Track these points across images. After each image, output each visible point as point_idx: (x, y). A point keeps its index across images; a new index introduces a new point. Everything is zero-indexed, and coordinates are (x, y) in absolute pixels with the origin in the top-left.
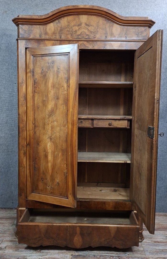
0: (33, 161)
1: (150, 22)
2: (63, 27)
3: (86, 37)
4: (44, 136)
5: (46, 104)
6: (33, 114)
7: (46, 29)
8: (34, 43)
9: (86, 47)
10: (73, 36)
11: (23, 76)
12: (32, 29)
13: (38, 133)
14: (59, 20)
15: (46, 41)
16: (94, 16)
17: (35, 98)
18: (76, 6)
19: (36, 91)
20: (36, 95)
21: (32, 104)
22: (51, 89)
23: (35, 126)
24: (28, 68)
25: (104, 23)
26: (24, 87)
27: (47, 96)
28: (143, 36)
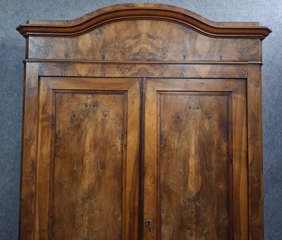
1: (264, 32)
2: (107, 40)
3: (149, 58)
6: (50, 198)
7: (77, 44)
8: (55, 67)
9: (149, 74)
10: (125, 55)
11: (32, 127)
12: (52, 44)
13: (59, 235)
14: (101, 28)
15: (76, 64)
16: (163, 22)
17: (56, 167)
18: (130, 4)
19: (59, 154)
20: (59, 161)
21: (48, 179)
22: (90, 151)
23: (53, 221)
24: (44, 112)
25: (181, 33)
26: (33, 147)
27: (81, 162)
28: (252, 56)
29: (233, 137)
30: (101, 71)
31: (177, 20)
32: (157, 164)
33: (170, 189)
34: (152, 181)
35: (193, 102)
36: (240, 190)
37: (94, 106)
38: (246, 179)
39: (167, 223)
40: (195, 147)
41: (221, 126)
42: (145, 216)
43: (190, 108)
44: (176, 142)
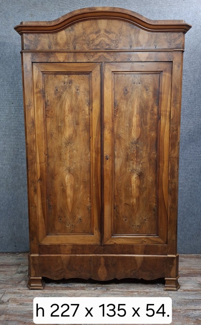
0: (47, 198)
1: (185, 27)
2: (77, 35)
3: (106, 47)
4: (61, 168)
5: (62, 130)
6: (45, 143)
7: (56, 38)
8: (43, 56)
9: (106, 59)
10: (90, 46)
11: (30, 97)
12: (40, 38)
13: (52, 166)
14: (72, 26)
15: (57, 53)
16: (116, 21)
17: (47, 123)
18: (93, 8)
19: (48, 115)
20: (49, 120)
21: (43, 131)
22: (69, 113)
23: (48, 156)
24: (37, 87)
25: (128, 29)
26: (32, 110)
27: (63, 121)
28: (177, 45)
29: (162, 103)
30: (74, 58)
31: (125, 19)
32: (112, 121)
33: (120, 137)
34: (109, 132)
35: (137, 79)
36: (165, 136)
37: (69, 83)
38: (169, 129)
39: (118, 157)
40: (137, 110)
41: (154, 95)
42: (105, 153)
43: (134, 83)
44: (125, 107)
